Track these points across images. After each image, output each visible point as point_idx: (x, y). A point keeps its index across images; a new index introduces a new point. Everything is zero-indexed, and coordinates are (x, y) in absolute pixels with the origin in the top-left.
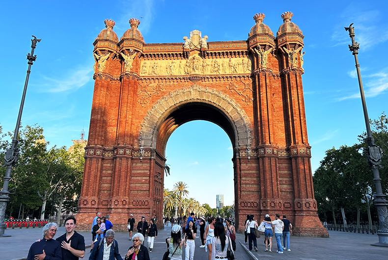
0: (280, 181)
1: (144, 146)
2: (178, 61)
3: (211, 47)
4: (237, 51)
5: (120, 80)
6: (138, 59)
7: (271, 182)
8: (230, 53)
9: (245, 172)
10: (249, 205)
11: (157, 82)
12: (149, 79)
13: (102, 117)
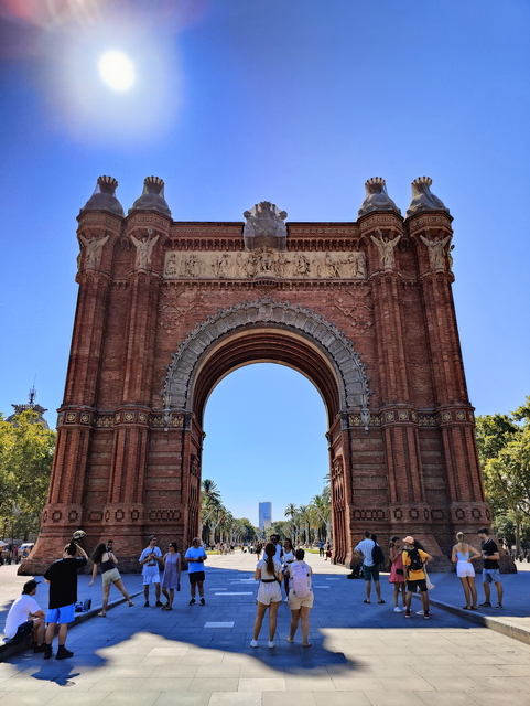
0: (423, 470)
1: (172, 407)
2: (233, 254)
3: (293, 230)
4: (338, 240)
5: (127, 285)
6: (161, 247)
7: (409, 473)
8: (327, 242)
9: (360, 454)
10: (369, 515)
11: (195, 289)
12: (179, 284)
13: (91, 351)
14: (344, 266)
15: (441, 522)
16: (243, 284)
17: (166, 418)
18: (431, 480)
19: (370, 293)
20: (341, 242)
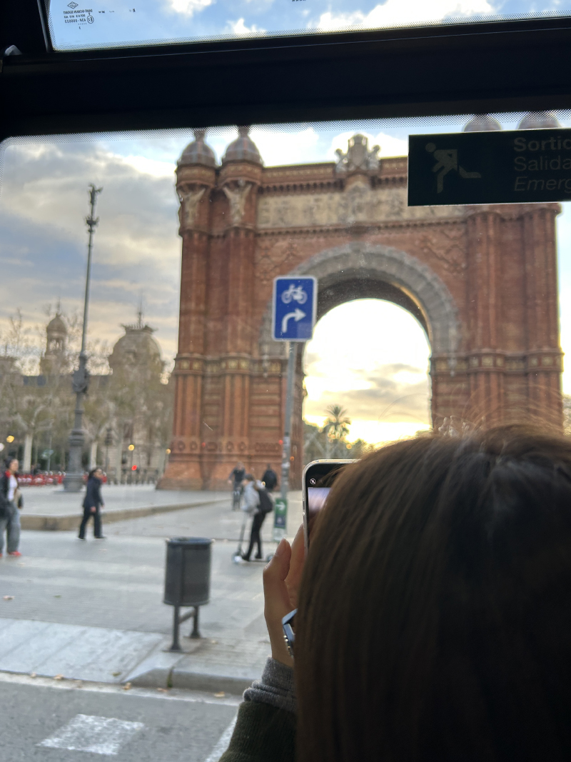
1: (270, 354)
2: (325, 197)
3: (387, 166)
5: (224, 237)
6: (254, 197)
11: (288, 238)
12: (272, 234)
13: (197, 304)
16: (336, 231)
17: (266, 365)
19: (467, 233)
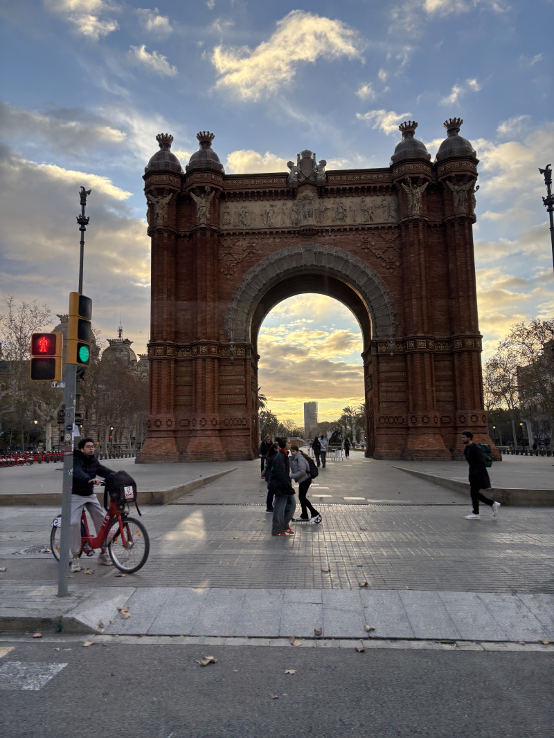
0: (437, 386)
1: (235, 340)
2: (279, 204)
3: (332, 178)
4: (372, 186)
5: (190, 236)
6: (217, 201)
7: (424, 389)
8: (363, 188)
9: (386, 374)
10: (391, 420)
11: (248, 238)
12: (234, 234)
13: (168, 296)
14: (378, 210)
15: (449, 425)
16: (289, 232)
17: (232, 349)
18: (443, 394)
19: (400, 235)
20: (375, 187)
